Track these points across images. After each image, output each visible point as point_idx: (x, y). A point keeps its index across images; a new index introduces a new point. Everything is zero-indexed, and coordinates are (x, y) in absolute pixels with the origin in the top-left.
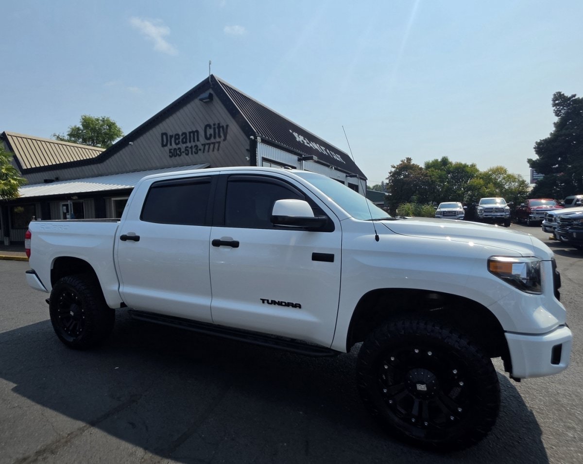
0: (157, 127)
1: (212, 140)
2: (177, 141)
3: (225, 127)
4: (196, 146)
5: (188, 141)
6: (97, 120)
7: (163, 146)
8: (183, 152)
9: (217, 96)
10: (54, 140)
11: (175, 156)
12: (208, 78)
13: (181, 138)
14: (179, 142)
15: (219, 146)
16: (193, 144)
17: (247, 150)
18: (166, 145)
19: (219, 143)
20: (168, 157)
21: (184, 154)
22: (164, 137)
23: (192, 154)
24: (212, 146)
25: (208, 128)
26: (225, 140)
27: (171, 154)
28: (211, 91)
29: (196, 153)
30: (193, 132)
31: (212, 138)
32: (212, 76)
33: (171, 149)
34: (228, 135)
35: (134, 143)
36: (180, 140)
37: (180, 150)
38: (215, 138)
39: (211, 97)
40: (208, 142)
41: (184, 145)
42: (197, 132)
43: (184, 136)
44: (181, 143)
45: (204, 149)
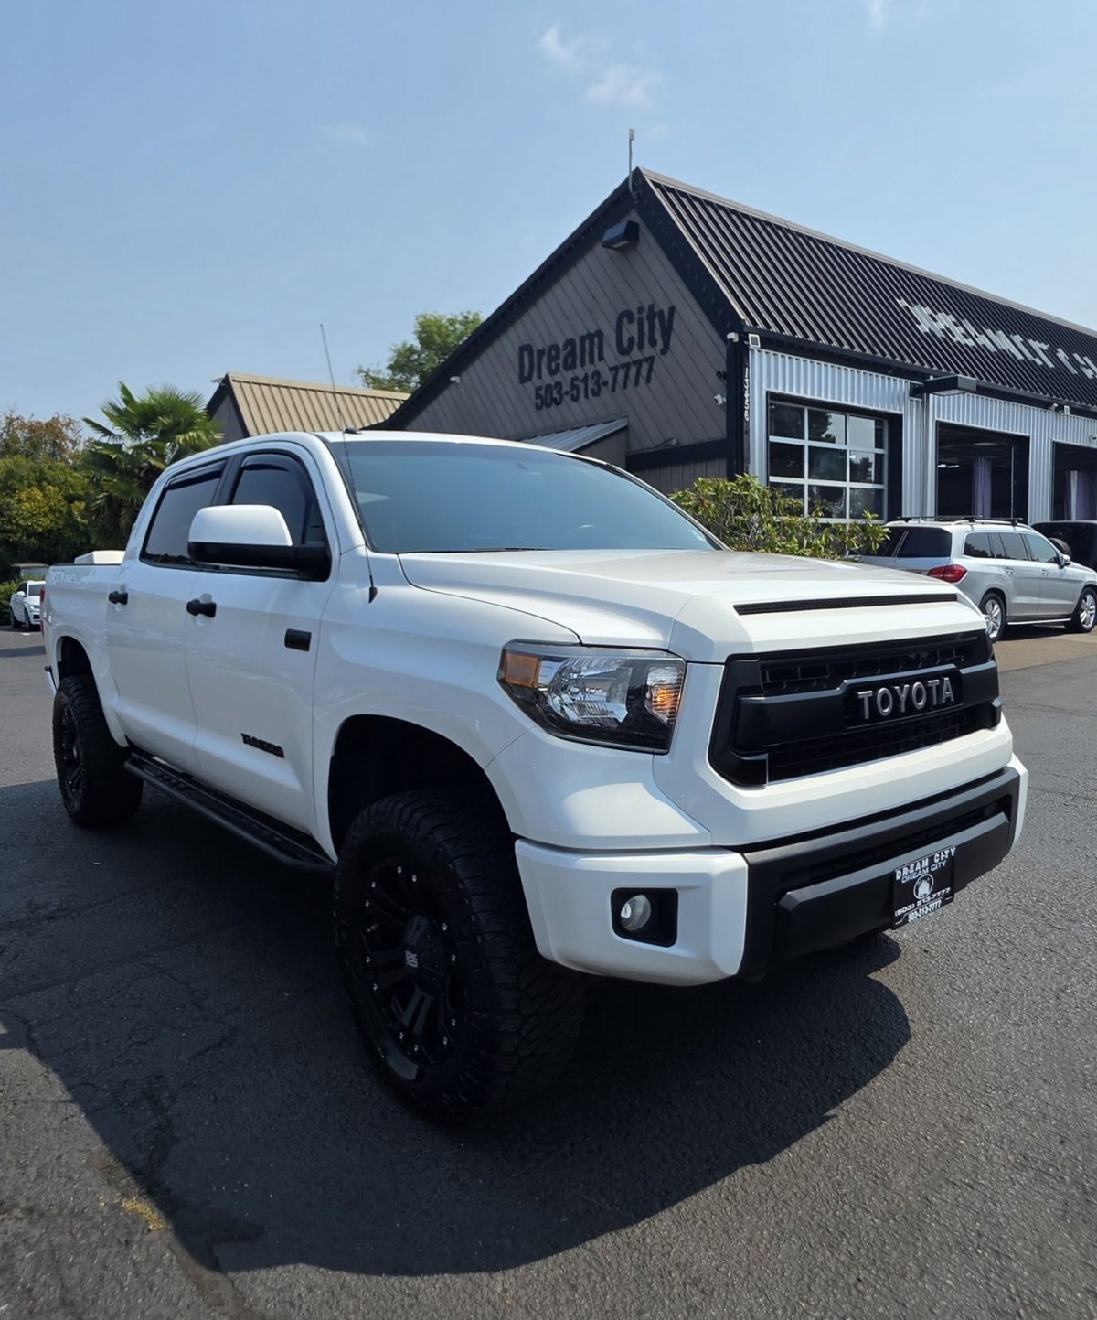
0: (511, 332)
1: (636, 354)
2: (553, 365)
3: (666, 314)
4: (597, 374)
5: (578, 364)
6: (452, 322)
7: (524, 379)
8: (567, 393)
9: (649, 227)
10: (359, 386)
11: (549, 406)
12: (627, 181)
13: (563, 354)
14: (558, 365)
15: (650, 369)
16: (590, 369)
17: (718, 374)
18: (529, 378)
19: (651, 359)
20: (532, 409)
21: (567, 399)
22: (526, 355)
23: (586, 397)
24: (633, 370)
25: (625, 320)
26: (664, 351)
27: (539, 401)
28: (634, 216)
29: (596, 394)
30: (590, 337)
31: (635, 347)
32: (637, 174)
33: (540, 388)
34: (673, 335)
35: (461, 379)
36: (561, 361)
37: (561, 389)
38: (641, 347)
39: (632, 233)
40: (625, 359)
41: (570, 375)
42: (600, 334)
43: (569, 348)
44: (561, 368)
45: (615, 380)
